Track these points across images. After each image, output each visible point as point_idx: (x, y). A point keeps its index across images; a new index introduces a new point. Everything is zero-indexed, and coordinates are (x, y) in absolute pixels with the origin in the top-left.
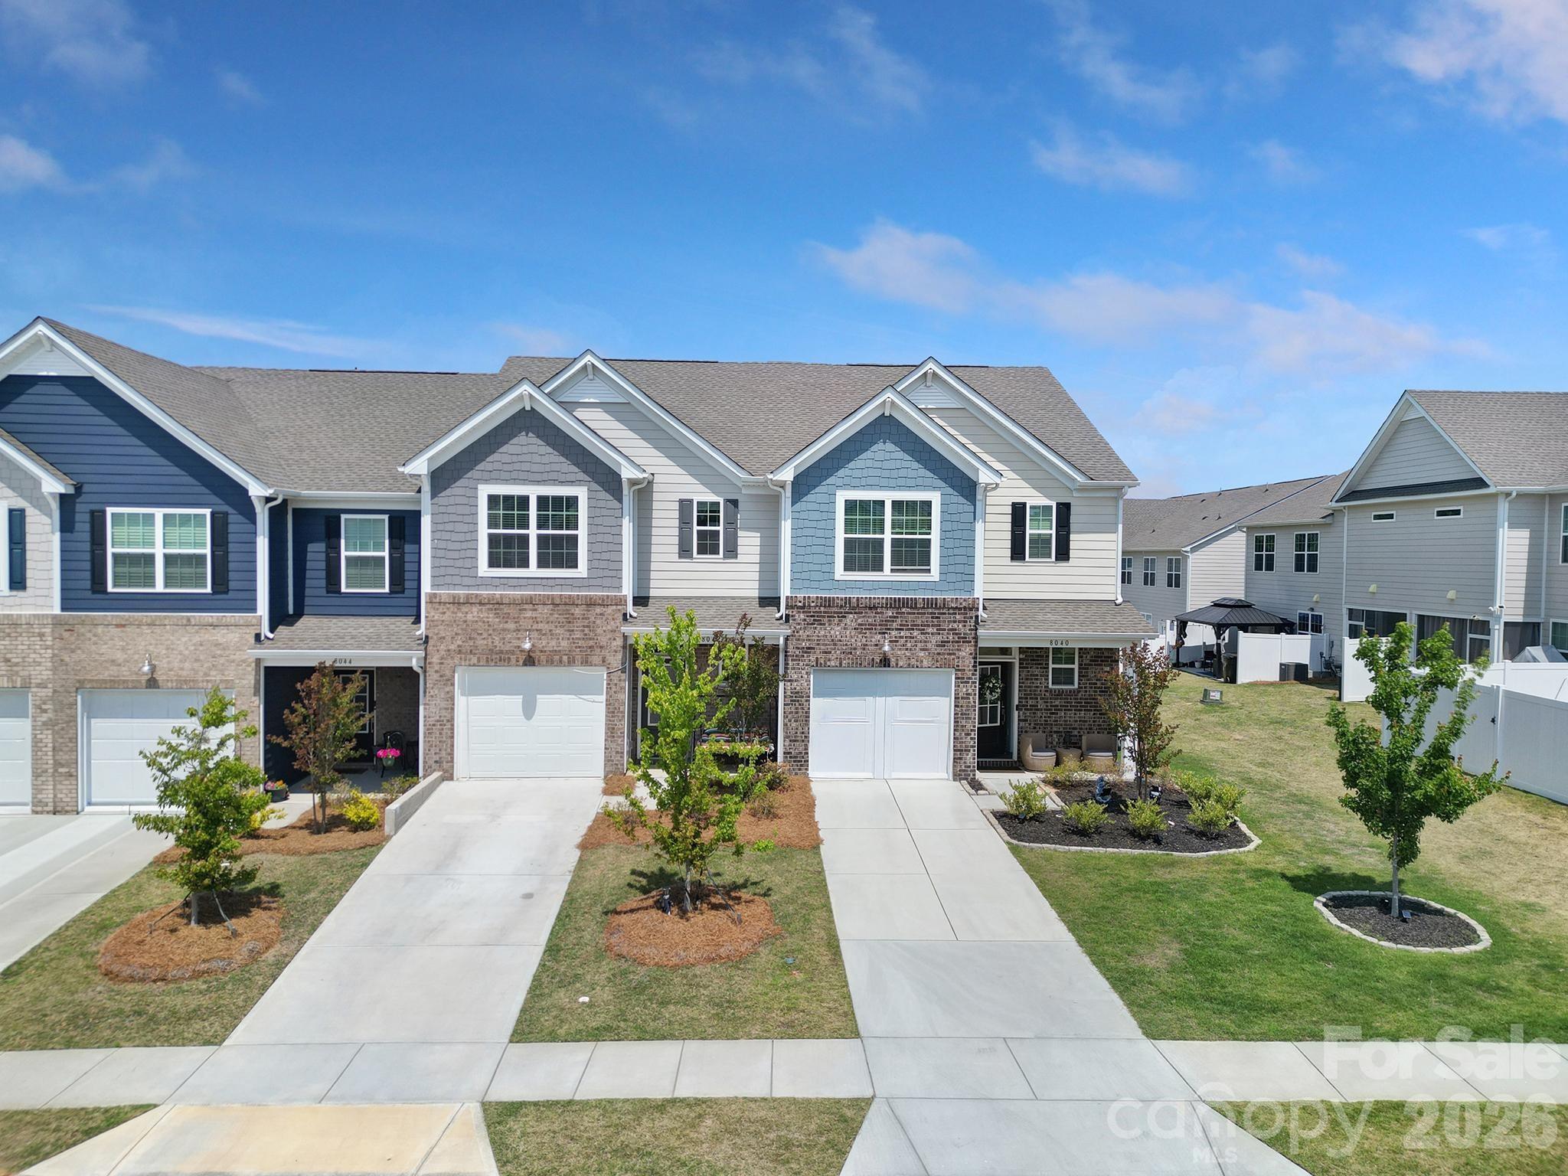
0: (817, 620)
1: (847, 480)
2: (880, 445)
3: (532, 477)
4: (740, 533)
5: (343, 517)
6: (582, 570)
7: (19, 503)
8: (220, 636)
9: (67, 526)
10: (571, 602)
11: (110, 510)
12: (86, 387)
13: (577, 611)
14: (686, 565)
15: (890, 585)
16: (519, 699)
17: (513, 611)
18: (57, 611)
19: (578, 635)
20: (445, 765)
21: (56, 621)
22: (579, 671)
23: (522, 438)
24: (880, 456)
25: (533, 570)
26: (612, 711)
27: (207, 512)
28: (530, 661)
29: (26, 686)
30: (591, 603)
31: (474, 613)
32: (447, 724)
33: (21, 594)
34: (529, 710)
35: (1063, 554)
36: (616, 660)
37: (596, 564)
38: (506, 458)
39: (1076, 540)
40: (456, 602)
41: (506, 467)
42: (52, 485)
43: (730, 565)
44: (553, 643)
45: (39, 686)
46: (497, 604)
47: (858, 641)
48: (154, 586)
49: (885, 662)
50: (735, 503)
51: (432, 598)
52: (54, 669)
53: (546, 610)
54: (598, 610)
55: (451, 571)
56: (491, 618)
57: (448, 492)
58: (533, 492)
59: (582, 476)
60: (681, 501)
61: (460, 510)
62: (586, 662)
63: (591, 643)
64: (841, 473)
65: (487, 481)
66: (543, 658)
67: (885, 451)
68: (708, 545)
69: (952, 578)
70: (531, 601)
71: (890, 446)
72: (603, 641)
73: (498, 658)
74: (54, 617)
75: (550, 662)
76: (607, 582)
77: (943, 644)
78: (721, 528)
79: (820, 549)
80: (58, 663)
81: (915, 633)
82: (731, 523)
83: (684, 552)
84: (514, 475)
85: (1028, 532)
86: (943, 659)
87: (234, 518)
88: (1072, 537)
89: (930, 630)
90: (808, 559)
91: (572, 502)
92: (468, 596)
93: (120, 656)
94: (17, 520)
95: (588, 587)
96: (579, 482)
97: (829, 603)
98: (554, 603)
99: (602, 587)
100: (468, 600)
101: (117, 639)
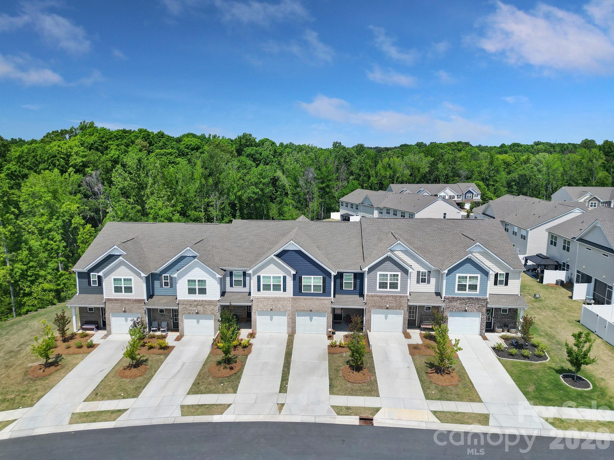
0: (451, 302)
1: (459, 272)
2: (467, 264)
3: (389, 270)
4: (431, 278)
5: (344, 274)
6: (399, 290)
7: (285, 275)
8: (324, 302)
9: (294, 279)
10: (397, 296)
11: (303, 276)
12: (299, 252)
13: (398, 298)
14: (418, 285)
15: (468, 294)
16: (384, 315)
17: (384, 298)
19: (398, 303)
20: (369, 329)
21: (292, 298)
22: (397, 310)
23: (387, 262)
24: (467, 266)
25: (388, 289)
26: (404, 319)
27: (322, 277)
28: (387, 308)
29: (286, 311)
30: (401, 297)
31: (376, 298)
32: (369, 321)
33: (285, 292)
34: (386, 318)
35: (506, 284)
36: (406, 309)
37: (402, 288)
38: (383, 266)
39: (509, 281)
40: (372, 296)
41: (384, 268)
42: (293, 272)
43: (428, 285)
44: (393, 305)
45: (289, 311)
46: (381, 297)
47: (460, 306)
48: (311, 291)
49: (466, 311)
50: (430, 272)
51: (367, 295)
52: (292, 308)
53: (391, 298)
54: (402, 298)
55: (371, 289)
56: (380, 299)
57: (371, 273)
58: (389, 273)
59: (399, 270)
60: (417, 271)
61: (374, 277)
62: (399, 309)
63: (401, 305)
64: (458, 270)
65: (379, 271)
66: (390, 308)
67: (468, 266)
68: (423, 281)
69: (482, 293)
70: (388, 296)
71: (469, 264)
72: (403, 305)
73: (381, 307)
74: (292, 297)
75: (392, 309)
76: (404, 292)
77: (479, 307)
78: (426, 277)
79: (452, 286)
80: (292, 306)
81: (473, 305)
82: (429, 276)
83: (418, 282)
84: (385, 270)
85: (498, 279)
86: (479, 310)
87: (327, 278)
88: (509, 280)
89: (476, 304)
90: (449, 288)
91: (397, 275)
92: (375, 295)
93: (304, 305)
94: (285, 278)
95: (400, 293)
96: (399, 271)
97: (454, 298)
98: (393, 297)
99: (403, 293)
100: (375, 296)
101: (304, 302)
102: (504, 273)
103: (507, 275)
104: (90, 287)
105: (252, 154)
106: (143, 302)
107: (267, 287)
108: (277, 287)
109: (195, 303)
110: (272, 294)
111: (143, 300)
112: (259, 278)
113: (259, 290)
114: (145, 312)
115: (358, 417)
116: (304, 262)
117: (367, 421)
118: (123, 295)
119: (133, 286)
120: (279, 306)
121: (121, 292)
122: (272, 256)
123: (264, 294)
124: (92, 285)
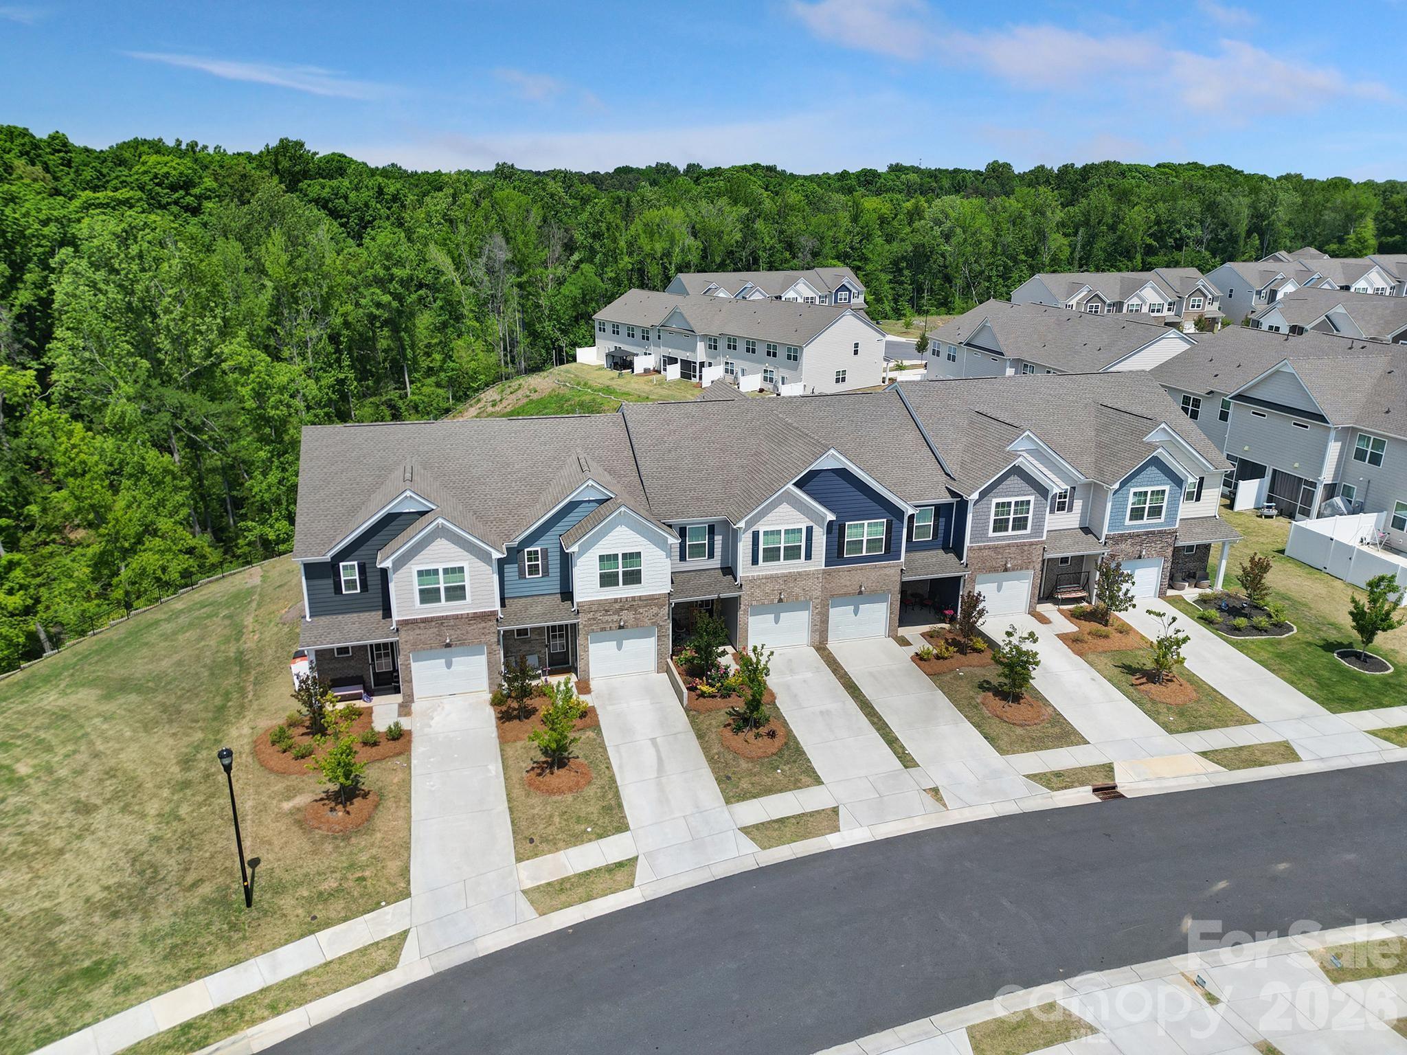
0: (1116, 543)
1: (1136, 484)
2: (1151, 468)
3: (1014, 493)
4: (1075, 501)
6: (1029, 530)
7: (811, 524)
8: (887, 571)
9: (829, 531)
10: (1024, 544)
11: (847, 523)
12: (843, 473)
13: (1026, 548)
14: (1052, 516)
15: (1145, 526)
16: (997, 583)
17: (1002, 551)
18: (823, 567)
19: (1025, 558)
21: (824, 572)
22: (1023, 572)
23: (1012, 478)
24: (1150, 473)
25: (1010, 532)
26: (1033, 587)
27: (885, 520)
28: (1006, 570)
29: (811, 599)
30: (1032, 544)
31: (986, 553)
33: (809, 561)
34: (1000, 589)
35: (1198, 499)
36: (1038, 567)
37: (1034, 527)
38: (1005, 487)
40: (980, 549)
41: (1004, 491)
42: (831, 517)
43: (1070, 515)
44: (1015, 562)
45: (815, 598)
46: (995, 548)
47: (1131, 550)
48: (862, 553)
49: (1140, 557)
50: (1074, 488)
51: (970, 549)
52: (822, 591)
53: (1015, 549)
54: (1034, 547)
55: (977, 536)
56: (993, 554)
57: (980, 503)
58: (1013, 500)
59: (1033, 491)
61: (984, 510)
62: (1027, 569)
63: (1029, 561)
64: (1135, 481)
65: (996, 497)
66: (1011, 568)
67: (1152, 471)
68: (1061, 507)
69: (1169, 520)
70: (1009, 546)
71: (1154, 468)
72: (1034, 559)
73: (994, 570)
74: (822, 570)
75: (1014, 570)
76: (1038, 534)
77: (1162, 548)
78: (1067, 500)
79: (1121, 513)
80: (824, 589)
81: (1153, 544)
82: (1072, 497)
83: (1052, 511)
84: (1007, 493)
86: (1160, 554)
87: (895, 521)
88: (1202, 491)
89: (1158, 543)
90: (1116, 517)
91: (1028, 502)
92: (984, 546)
93: (848, 583)
94: (810, 530)
95: (1030, 537)
96: (1032, 494)
97: (1122, 535)
98: (1017, 545)
99: (1036, 537)
100: (985, 548)
101: (848, 576)
103: (1201, 480)
104: (338, 598)
105: (324, 198)
106: (492, 618)
107: (772, 555)
108: (792, 553)
109: (617, 606)
110: (783, 567)
111: (494, 613)
112: (756, 535)
113: (755, 561)
114: (499, 641)
115: (1090, 788)
116: (851, 494)
117: (1108, 791)
118: (444, 608)
119: (467, 584)
120: (797, 590)
121: (439, 600)
122: (790, 486)
123: (766, 569)
124: (344, 592)
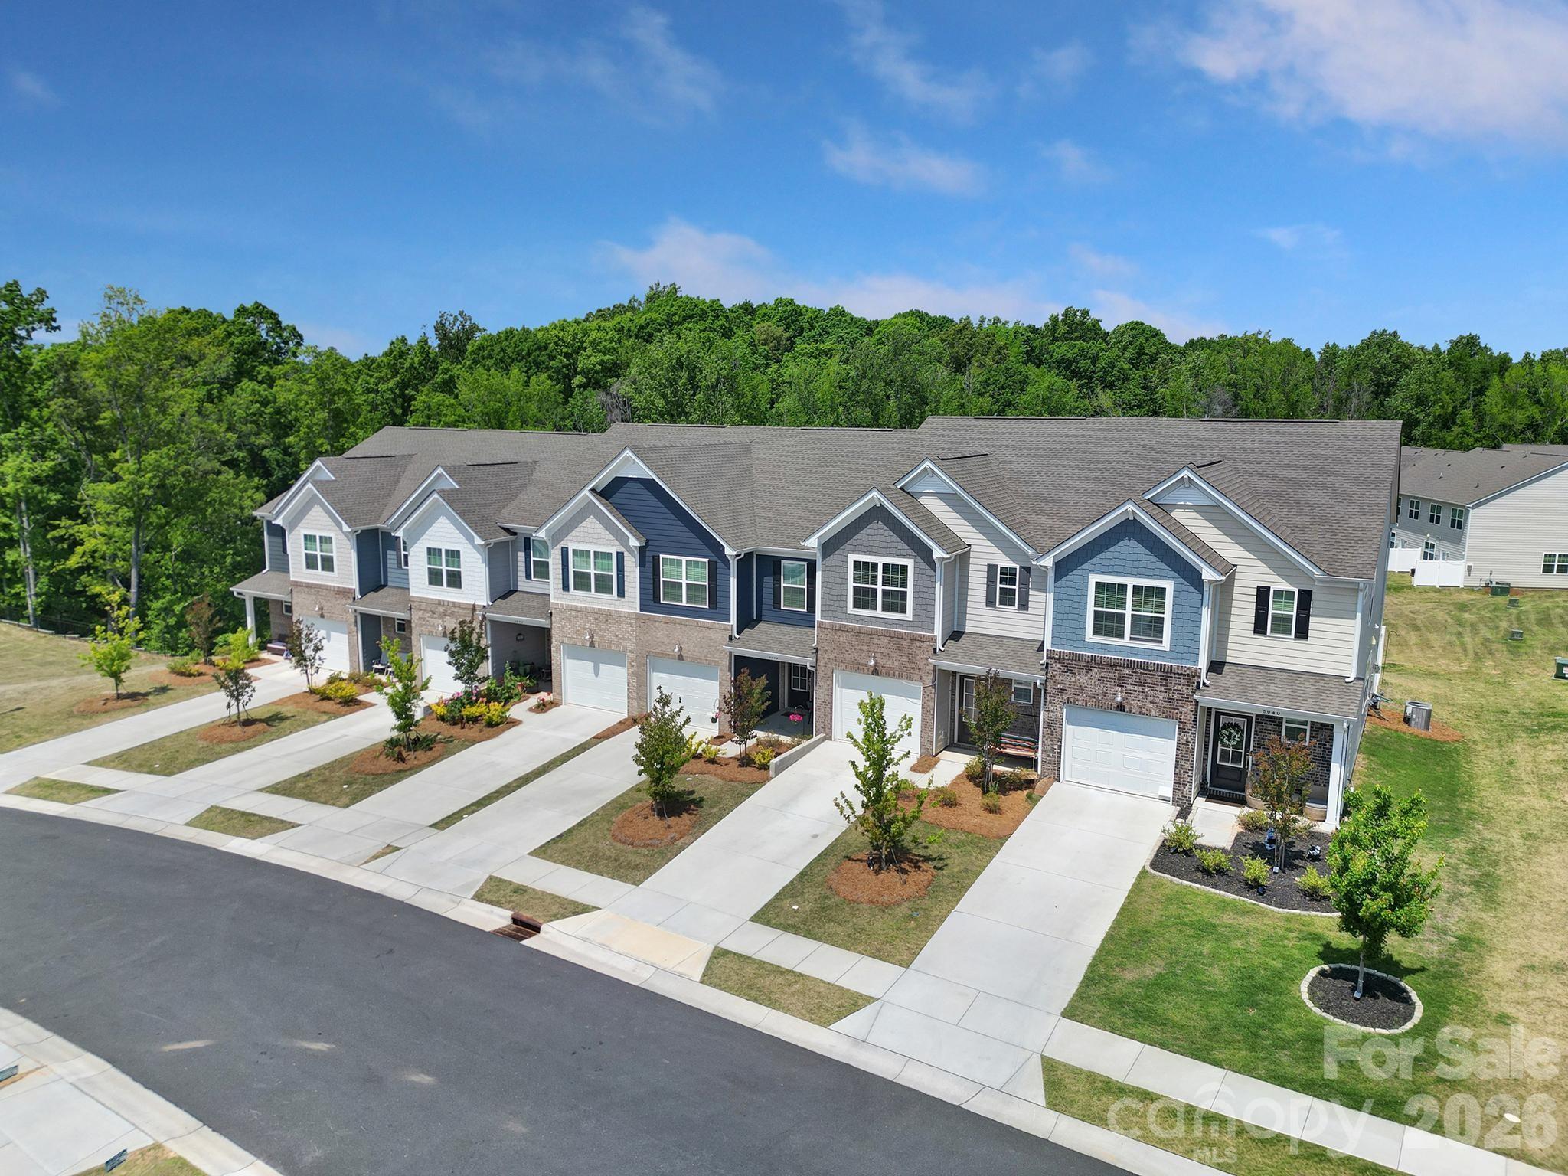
0: (1069, 670)
1: (1098, 567)
2: (1126, 542)
3: (881, 551)
4: (1031, 592)
5: (783, 561)
6: (909, 616)
7: (622, 549)
8: (712, 634)
9: (642, 564)
10: (901, 637)
11: (661, 556)
12: (648, 483)
13: (905, 643)
14: (991, 612)
15: (1128, 650)
17: (867, 639)
18: (638, 611)
19: (906, 659)
20: (827, 731)
21: (638, 617)
22: (905, 682)
23: (874, 525)
24: (1125, 550)
25: (879, 612)
26: (926, 713)
27: (707, 560)
28: (875, 672)
29: (625, 651)
30: (913, 639)
31: (843, 637)
32: (829, 704)
33: (623, 599)
35: (1302, 632)
36: (929, 679)
37: (918, 612)
38: (865, 538)
39: (1315, 623)
40: (834, 629)
41: (865, 544)
42: (634, 542)
43: (1022, 615)
44: (890, 662)
45: (630, 651)
46: (857, 633)
47: (1100, 689)
48: (682, 601)
49: (1121, 707)
50: (1027, 570)
51: (821, 624)
52: (637, 643)
53: (886, 640)
54: (918, 644)
55: (832, 608)
56: (854, 641)
57: (831, 557)
58: (881, 561)
59: (910, 552)
60: (989, 565)
61: (838, 569)
62: (910, 678)
63: (913, 665)
64: (1093, 561)
65: (853, 552)
66: (884, 671)
67: (1128, 547)
68: (1007, 598)
69: (1179, 649)
70: (876, 633)
71: (1133, 543)
72: (921, 665)
73: (857, 668)
74: (637, 614)
75: (888, 675)
76: (925, 625)
77: (1169, 700)
78: (1016, 587)
79: (1075, 617)
80: (639, 641)
81: (1146, 689)
82: (1024, 584)
83: (990, 602)
84: (870, 549)
85: (1271, 612)
86: (1168, 711)
87: (719, 566)
88: (1311, 619)
89: (1159, 688)
90: (1066, 623)
91: (904, 568)
92: (840, 625)
93: (666, 640)
94: (620, 557)
95: (913, 627)
96: (909, 556)
97: (1078, 658)
98: (891, 636)
99: (922, 629)
100: (840, 629)
101: (668, 631)
102: (1290, 588)
103: (1305, 597)
106: (350, 595)
107: (582, 582)
108: (603, 585)
109: (441, 609)
110: (591, 600)
111: (351, 591)
112: (565, 551)
113: (566, 588)
114: (356, 622)
115: (509, 914)
116: (664, 516)
118: (321, 577)
119: (334, 555)
120: (609, 635)
121: (315, 568)
122: (586, 492)
123: (577, 599)
